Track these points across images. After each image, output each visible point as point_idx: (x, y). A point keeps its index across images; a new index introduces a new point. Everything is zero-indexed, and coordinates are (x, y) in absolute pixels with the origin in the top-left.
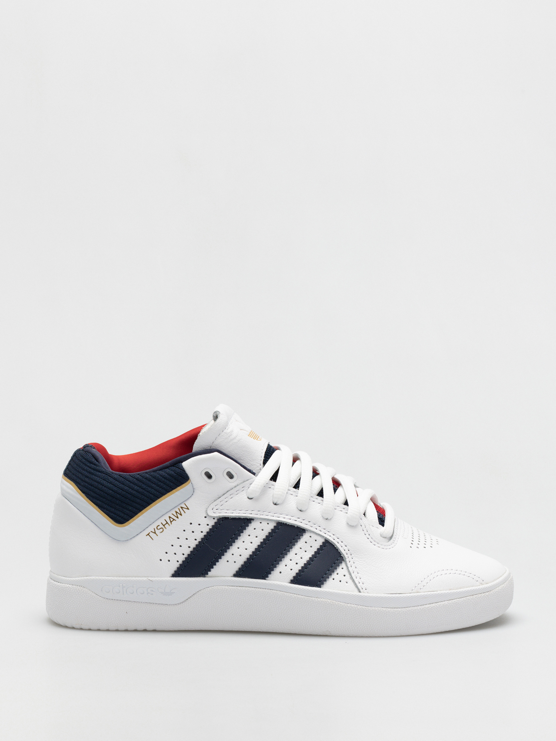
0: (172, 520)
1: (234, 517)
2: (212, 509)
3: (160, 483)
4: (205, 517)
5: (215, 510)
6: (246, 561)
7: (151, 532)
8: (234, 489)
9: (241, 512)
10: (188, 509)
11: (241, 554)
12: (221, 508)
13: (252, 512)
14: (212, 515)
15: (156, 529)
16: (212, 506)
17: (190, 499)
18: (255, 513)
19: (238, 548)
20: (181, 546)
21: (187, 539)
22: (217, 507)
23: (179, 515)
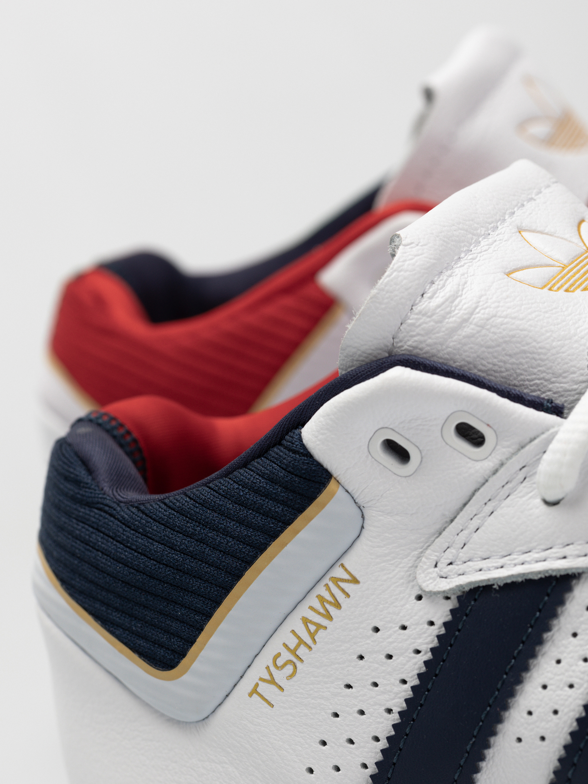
0: (312, 628)
1: (509, 581)
2: (436, 566)
3: (244, 513)
4: (419, 598)
5: (443, 568)
6: (577, 728)
7: (261, 679)
8: (491, 480)
9: (528, 559)
10: (355, 581)
11: (556, 707)
12: (463, 554)
13: (567, 551)
14: (436, 589)
15: (272, 669)
16: (431, 555)
17: (358, 544)
18: (576, 552)
19: (545, 687)
20: (362, 713)
21: (375, 685)
22: (449, 556)
23: (332, 610)
